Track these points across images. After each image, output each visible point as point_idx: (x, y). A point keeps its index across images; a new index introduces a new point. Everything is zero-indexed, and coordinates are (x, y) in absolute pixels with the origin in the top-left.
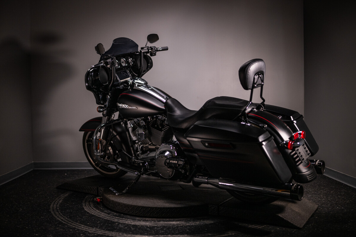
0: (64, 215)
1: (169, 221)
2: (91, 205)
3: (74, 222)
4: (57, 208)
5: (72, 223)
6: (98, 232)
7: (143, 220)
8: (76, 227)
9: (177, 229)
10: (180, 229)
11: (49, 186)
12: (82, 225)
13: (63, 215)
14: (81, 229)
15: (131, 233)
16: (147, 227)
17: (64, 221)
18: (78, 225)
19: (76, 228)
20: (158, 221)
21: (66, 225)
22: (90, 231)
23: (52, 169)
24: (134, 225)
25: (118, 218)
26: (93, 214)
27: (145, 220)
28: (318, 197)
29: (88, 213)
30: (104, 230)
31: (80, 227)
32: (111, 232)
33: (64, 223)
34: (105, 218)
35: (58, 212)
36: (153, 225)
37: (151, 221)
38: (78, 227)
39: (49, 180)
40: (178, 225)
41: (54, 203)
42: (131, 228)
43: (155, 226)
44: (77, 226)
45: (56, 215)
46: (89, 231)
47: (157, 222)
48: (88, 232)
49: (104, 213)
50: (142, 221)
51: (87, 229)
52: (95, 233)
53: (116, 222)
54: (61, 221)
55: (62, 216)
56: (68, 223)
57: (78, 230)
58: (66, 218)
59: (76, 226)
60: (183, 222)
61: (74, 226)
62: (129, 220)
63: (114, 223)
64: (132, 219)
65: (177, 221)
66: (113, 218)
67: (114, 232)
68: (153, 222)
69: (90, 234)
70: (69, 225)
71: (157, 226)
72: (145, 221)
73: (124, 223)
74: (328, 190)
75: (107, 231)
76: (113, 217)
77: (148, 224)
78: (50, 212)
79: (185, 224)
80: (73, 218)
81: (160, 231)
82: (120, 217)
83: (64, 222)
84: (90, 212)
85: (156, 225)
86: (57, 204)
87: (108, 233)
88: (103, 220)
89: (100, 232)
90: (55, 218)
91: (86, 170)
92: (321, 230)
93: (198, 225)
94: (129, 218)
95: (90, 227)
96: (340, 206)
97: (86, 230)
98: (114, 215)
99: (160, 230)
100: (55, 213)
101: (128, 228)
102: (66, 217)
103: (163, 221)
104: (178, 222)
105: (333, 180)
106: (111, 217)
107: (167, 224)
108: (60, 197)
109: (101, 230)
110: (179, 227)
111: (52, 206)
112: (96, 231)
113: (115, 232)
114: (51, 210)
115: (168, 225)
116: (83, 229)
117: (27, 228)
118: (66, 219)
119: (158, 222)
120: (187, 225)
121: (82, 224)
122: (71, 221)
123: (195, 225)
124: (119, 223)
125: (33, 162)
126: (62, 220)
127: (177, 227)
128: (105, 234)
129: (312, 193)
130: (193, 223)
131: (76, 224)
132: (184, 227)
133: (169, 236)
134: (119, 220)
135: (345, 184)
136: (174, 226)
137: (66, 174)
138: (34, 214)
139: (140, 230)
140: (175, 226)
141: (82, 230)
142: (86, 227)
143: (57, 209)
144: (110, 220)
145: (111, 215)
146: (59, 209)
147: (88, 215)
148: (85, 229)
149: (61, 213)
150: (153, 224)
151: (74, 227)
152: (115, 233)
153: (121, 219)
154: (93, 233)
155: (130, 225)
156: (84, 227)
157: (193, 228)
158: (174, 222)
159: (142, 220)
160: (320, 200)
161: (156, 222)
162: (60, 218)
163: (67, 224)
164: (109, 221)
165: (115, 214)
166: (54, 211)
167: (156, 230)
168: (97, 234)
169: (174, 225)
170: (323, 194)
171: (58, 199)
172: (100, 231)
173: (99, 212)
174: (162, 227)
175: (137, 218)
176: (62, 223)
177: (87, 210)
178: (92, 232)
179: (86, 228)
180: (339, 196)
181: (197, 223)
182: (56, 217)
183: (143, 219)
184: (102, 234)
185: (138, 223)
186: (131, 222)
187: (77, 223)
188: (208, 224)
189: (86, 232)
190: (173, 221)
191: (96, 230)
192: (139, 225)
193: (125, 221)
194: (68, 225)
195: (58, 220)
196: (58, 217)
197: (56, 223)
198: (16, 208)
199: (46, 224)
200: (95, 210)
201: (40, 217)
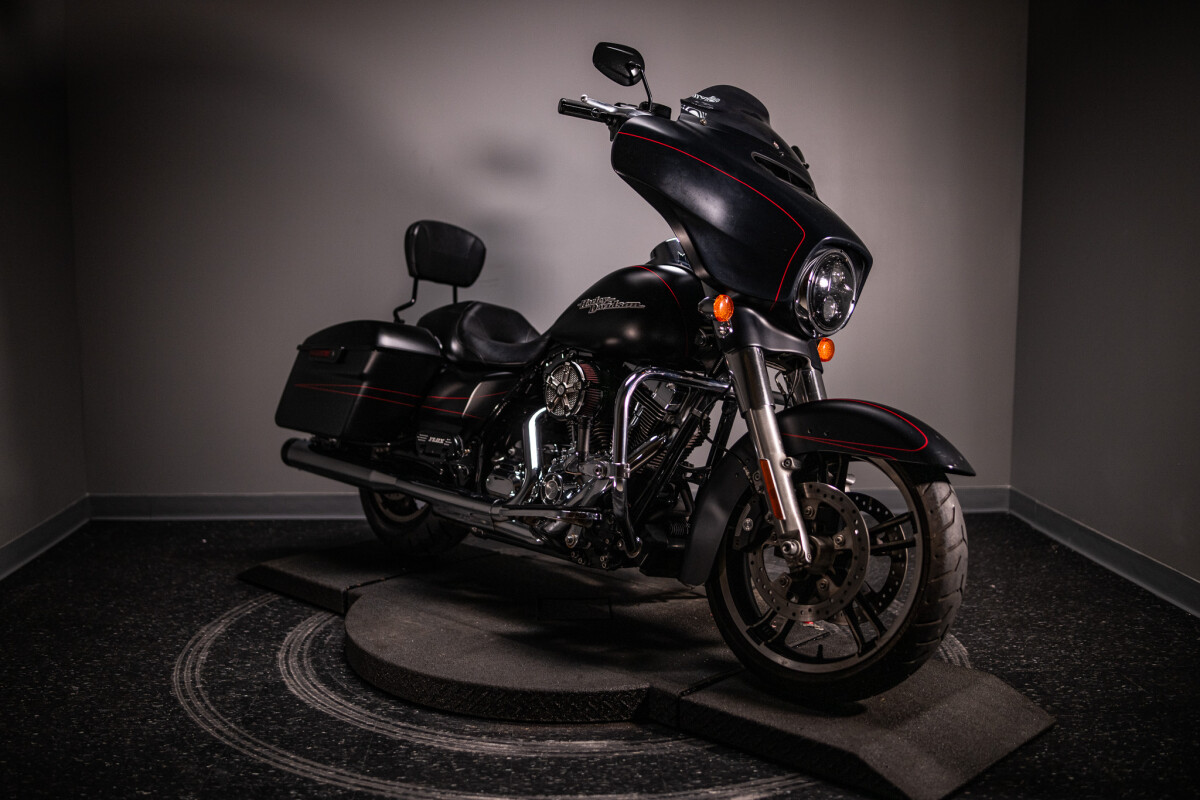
0: (222, 713)
1: (574, 740)
2: (308, 673)
3: (261, 742)
4: (194, 682)
5: (256, 744)
6: (347, 783)
7: (490, 735)
8: (271, 763)
9: (602, 771)
10: (613, 772)
11: (154, 593)
12: (288, 754)
13: (219, 714)
14: (286, 768)
15: (453, 785)
16: (504, 761)
17: (228, 738)
18: (274, 752)
19: (269, 767)
20: (538, 739)
21: (237, 752)
22: (321, 776)
23: (154, 518)
24: (459, 752)
25: (404, 725)
26: (318, 707)
27: (496, 734)
28: (1059, 643)
29: (302, 703)
30: (363, 773)
31: (283, 760)
32: (389, 782)
33: (229, 747)
34: (362, 726)
35: (203, 701)
36: (523, 755)
37: (514, 739)
38: (278, 762)
39: (149, 567)
40: (606, 752)
41: (183, 663)
42: (451, 768)
43: (531, 759)
44: (272, 755)
45: (198, 714)
46: (314, 777)
47: (534, 742)
48: (313, 781)
49: (356, 704)
50: (484, 737)
51: (308, 768)
52: (337, 788)
53: (402, 742)
54: (216, 736)
55: (217, 717)
56: (242, 746)
57: (279, 772)
58: (233, 725)
59: (269, 758)
60: (620, 742)
61: (266, 757)
62: (441, 732)
63: (394, 744)
64: (451, 730)
65: (601, 739)
66: (389, 727)
67: (398, 783)
68: (521, 740)
69: (319, 788)
70: (245, 752)
71: (536, 759)
72: (495, 739)
73: (428, 744)
74: (1092, 616)
75: (375, 779)
76: (388, 723)
77: (504, 748)
78: (176, 701)
79: (629, 751)
80: (254, 724)
81: (548, 780)
82: (412, 723)
83: (227, 743)
84: (307, 702)
85: (533, 755)
86: (193, 668)
87: (377, 785)
88: (354, 732)
89: (354, 782)
90: (194, 722)
91: (269, 522)
92: (1071, 778)
93: (671, 753)
94: (441, 727)
95: (318, 761)
96: (1131, 680)
97: (307, 776)
98: (389, 715)
99: (548, 773)
100: (190, 704)
101: (442, 765)
102: (231, 721)
103: (555, 737)
104: (605, 742)
105: (1107, 572)
106: (381, 721)
107: (567, 748)
108: (200, 638)
110: (609, 761)
111: (176, 674)
112: (337, 777)
113: (401, 781)
114: (177, 692)
115: (574, 756)
116: (295, 768)
117: (107, 764)
118: (234, 730)
119: (539, 743)
120: (635, 756)
121: (287, 748)
122: (250, 737)
123: (663, 753)
124: (411, 747)
125: (88, 494)
126: (218, 731)
127: (604, 762)
128: (369, 791)
129: (1039, 626)
130: (654, 746)
131: (270, 750)
132: (627, 763)
133: (581, 797)
134: (410, 732)
135: (1146, 591)
137: (204, 541)
138: (124, 709)
139: (483, 775)
140: (596, 760)
141: (291, 774)
142: (304, 760)
143: (197, 689)
144: (380, 731)
145: (380, 713)
146: (204, 689)
147: (302, 714)
148: (302, 770)
149: (214, 702)
150: (524, 749)
151: (263, 760)
152: (403, 785)
153: (414, 730)
154: (329, 786)
155: (449, 752)
156: (296, 760)
157: (655, 767)
158: (591, 744)
159: (484, 733)
160: (1065, 657)
161: (530, 740)
162: (210, 725)
163: (237, 748)
164: (376, 735)
165: (393, 707)
166: (188, 697)
167: (536, 772)
168: (343, 789)
169: (591, 754)
170: (1076, 631)
171: (192, 646)
172: (351, 777)
173: (339, 700)
174: (552, 763)
175: (469, 727)
176: (223, 746)
177: (295, 692)
178: (327, 781)
179: (304, 767)
180: (1128, 642)
181: (665, 745)
182: (197, 720)
183: (486, 730)
184: (359, 789)
185: (473, 746)
186: (451, 740)
187: (272, 747)
189: (306, 780)
190: (588, 739)
191: (337, 773)
192: (477, 754)
193: (429, 737)
194: (245, 755)
195: (207, 734)
196: (204, 720)
197: (201, 746)
198: (59, 683)
199: (168, 750)
200: (323, 693)
201: (144, 721)
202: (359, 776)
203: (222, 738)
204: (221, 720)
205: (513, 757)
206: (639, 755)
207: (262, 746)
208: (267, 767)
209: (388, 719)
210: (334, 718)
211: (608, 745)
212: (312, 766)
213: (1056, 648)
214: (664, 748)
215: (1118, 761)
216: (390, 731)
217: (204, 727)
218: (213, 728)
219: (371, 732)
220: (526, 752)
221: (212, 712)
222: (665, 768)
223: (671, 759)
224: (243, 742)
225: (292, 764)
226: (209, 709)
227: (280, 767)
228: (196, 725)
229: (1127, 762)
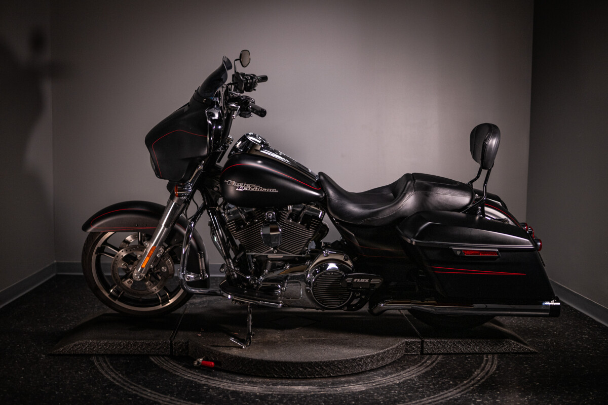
0: (116, 369)
1: (292, 386)
3: (134, 384)
5: (131, 385)
7: (249, 382)
8: (138, 394)
9: (304, 401)
10: (310, 402)
11: (86, 310)
12: (147, 390)
13: (114, 370)
14: (146, 397)
16: (255, 395)
17: (118, 381)
18: (140, 388)
19: (137, 396)
20: (273, 385)
21: (122, 388)
22: (163, 401)
24: (233, 390)
25: (206, 377)
26: (164, 367)
27: (253, 382)
30: (184, 400)
31: (144, 392)
33: (118, 386)
35: (106, 363)
36: (265, 393)
37: (262, 384)
38: (142, 393)
39: (84, 297)
40: (307, 392)
42: (229, 398)
43: (269, 395)
44: (139, 390)
45: (103, 369)
46: (159, 401)
47: (271, 386)
50: (246, 384)
51: (156, 397)
53: (204, 385)
54: (112, 380)
55: (113, 371)
56: (125, 385)
57: (142, 398)
58: (120, 375)
59: (138, 392)
60: (315, 387)
61: (135, 390)
62: (225, 381)
63: (201, 386)
64: (230, 380)
65: (305, 386)
66: (199, 378)
68: (265, 385)
70: (126, 388)
71: (272, 394)
72: (252, 384)
73: (217, 386)
76: (199, 375)
77: (256, 389)
79: (319, 392)
80: (132, 375)
82: (210, 376)
83: (117, 384)
84: (159, 365)
85: (270, 393)
88: (181, 380)
90: (101, 373)
93: (340, 393)
94: (225, 378)
95: (162, 393)
97: (156, 400)
99: (277, 401)
100: (100, 365)
101: (224, 397)
102: (120, 373)
103: (282, 384)
104: (307, 387)
106: (195, 375)
107: (287, 390)
109: (180, 400)
110: (308, 396)
112: (171, 401)
115: (291, 393)
116: (150, 397)
117: (57, 393)
118: (121, 378)
119: (274, 387)
120: (322, 394)
121: (147, 387)
122: (129, 381)
123: (336, 393)
124: (209, 388)
125: (55, 261)
126: (113, 378)
127: (305, 397)
130: (332, 390)
131: (138, 388)
132: (317, 398)
134: (209, 381)
136: (300, 395)
138: (67, 366)
139: (244, 402)
140: (302, 396)
141: (148, 399)
142: (155, 393)
144: (194, 380)
147: (156, 370)
148: (154, 398)
149: (112, 364)
150: (266, 390)
151: (134, 392)
153: (211, 379)
155: (228, 390)
156: (151, 393)
157: (331, 399)
158: (300, 388)
159: (246, 382)
161: (269, 385)
163: (122, 386)
164: (192, 381)
166: (99, 361)
167: (271, 401)
169: (300, 393)
172: (178, 401)
173: (175, 364)
174: (279, 397)
175: (239, 378)
176: (115, 385)
179: (154, 396)
181: (337, 389)
182: (103, 372)
183: (247, 380)
185: (240, 388)
186: (229, 384)
187: (140, 386)
188: (356, 392)
189: (155, 402)
190: (298, 386)
191: (171, 399)
192: (242, 392)
193: (218, 383)
194: (126, 390)
195: (107, 379)
196: (107, 372)
197: (104, 385)
198: (35, 353)
199: (87, 386)
200: (166, 360)
201: (76, 372)
202: (182, 401)
203: (115, 381)
204: (115, 373)
205: (259, 393)
206: (324, 394)
207: (134, 386)
208: (136, 396)
209: (198, 374)
210: (172, 373)
211: (309, 389)
212: (159, 396)
213: (541, 346)
214: (337, 391)
215: (568, 401)
216: (199, 380)
217: (106, 376)
218: (111, 376)
219: (190, 380)
220: (267, 391)
221: (111, 369)
222: (336, 400)
223: (340, 396)
224: (125, 383)
225: (149, 395)
226: (109, 367)
227: (143, 396)
228: (102, 375)
229: (573, 402)
